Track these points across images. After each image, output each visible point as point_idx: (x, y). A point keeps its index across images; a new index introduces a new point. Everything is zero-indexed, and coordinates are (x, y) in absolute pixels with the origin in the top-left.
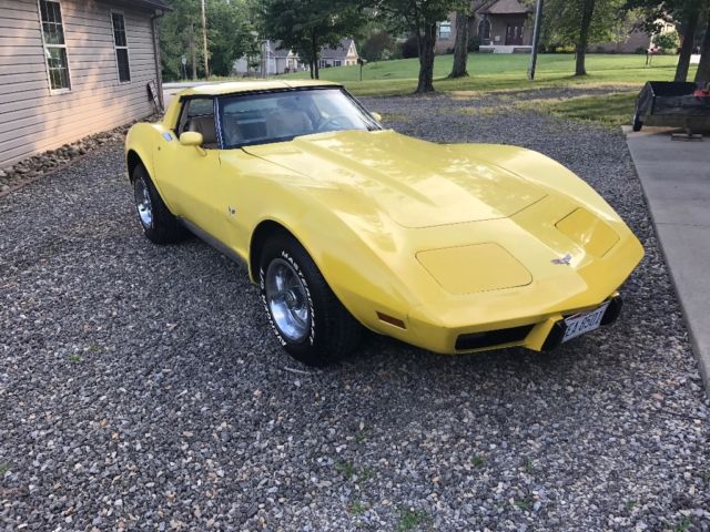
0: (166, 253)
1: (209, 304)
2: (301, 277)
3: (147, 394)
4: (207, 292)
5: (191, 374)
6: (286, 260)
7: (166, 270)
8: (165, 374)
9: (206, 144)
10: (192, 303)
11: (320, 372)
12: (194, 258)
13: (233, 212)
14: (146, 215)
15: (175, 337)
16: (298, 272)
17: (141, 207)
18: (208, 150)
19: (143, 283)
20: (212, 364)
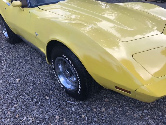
0: (15, 47)
1: (32, 69)
2: (73, 67)
3: (8, 120)
4: (31, 63)
5: (27, 106)
6: (65, 58)
7: (15, 54)
8: (15, 107)
9: (23, 6)
10: (26, 68)
11: (81, 102)
12: (25, 49)
13: (37, 35)
14: (6, 34)
15: (19, 85)
16: (71, 64)
17: (4, 31)
18: (24, 9)
19: (6, 60)
20: (35, 100)
